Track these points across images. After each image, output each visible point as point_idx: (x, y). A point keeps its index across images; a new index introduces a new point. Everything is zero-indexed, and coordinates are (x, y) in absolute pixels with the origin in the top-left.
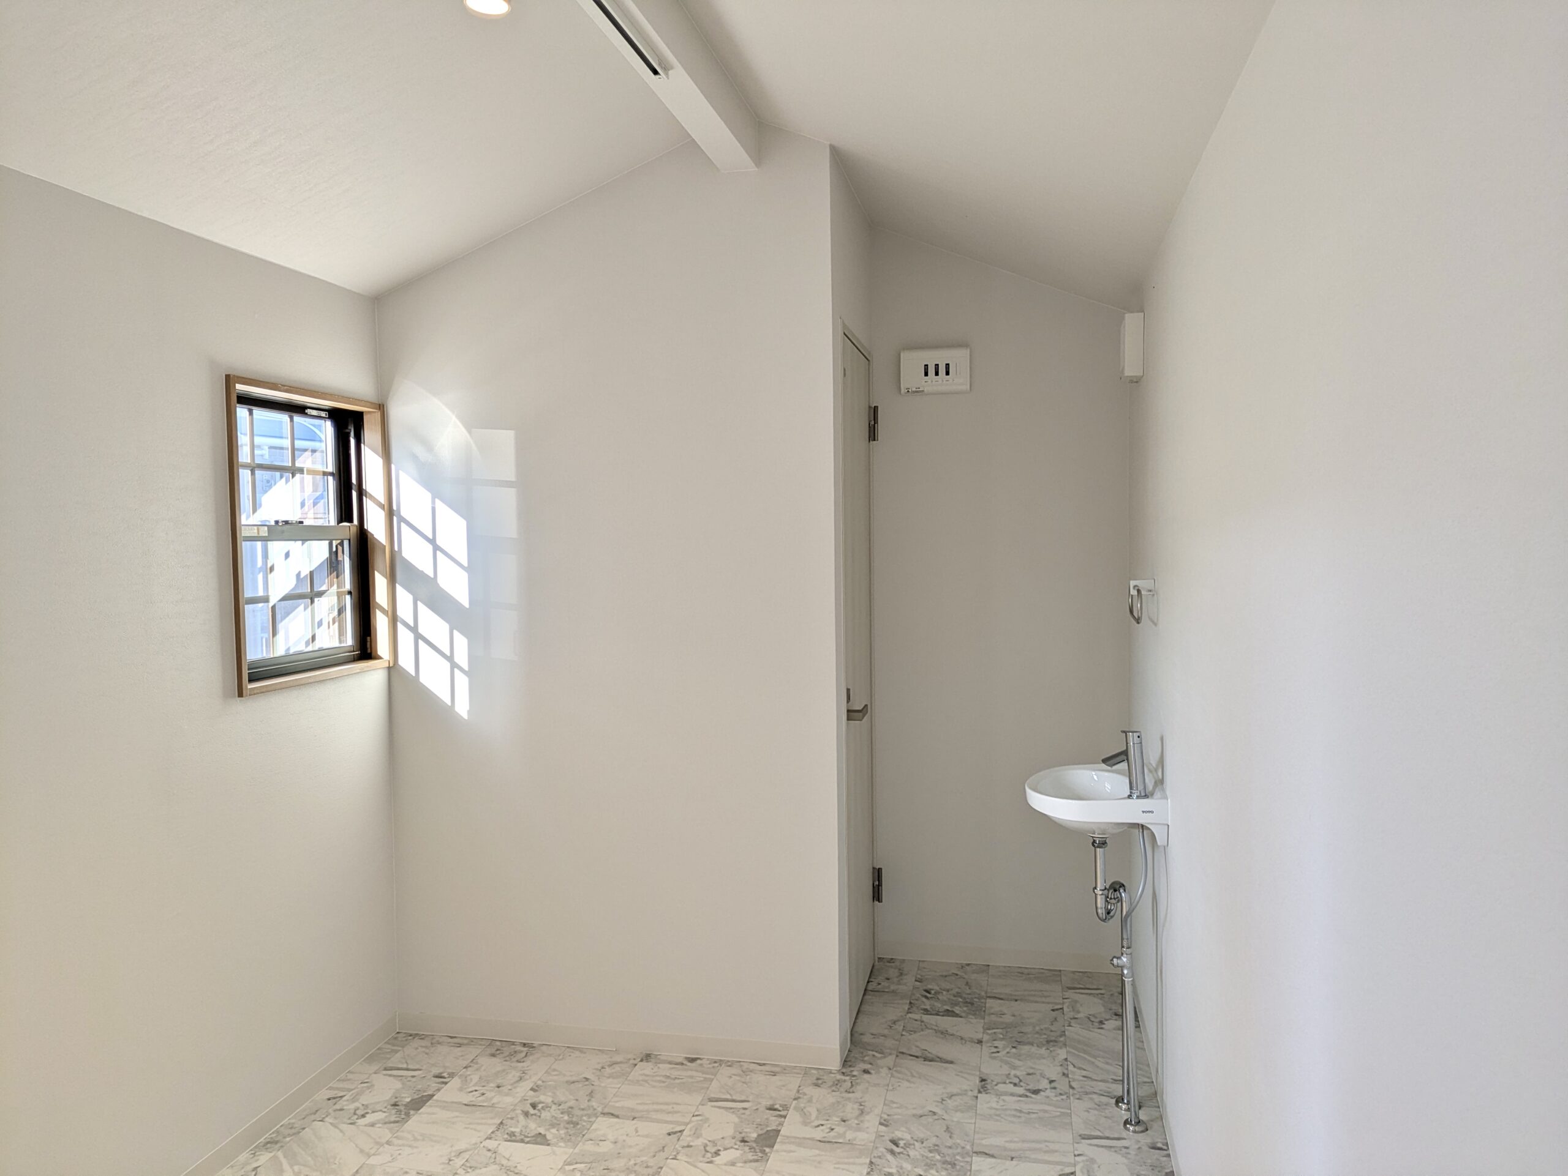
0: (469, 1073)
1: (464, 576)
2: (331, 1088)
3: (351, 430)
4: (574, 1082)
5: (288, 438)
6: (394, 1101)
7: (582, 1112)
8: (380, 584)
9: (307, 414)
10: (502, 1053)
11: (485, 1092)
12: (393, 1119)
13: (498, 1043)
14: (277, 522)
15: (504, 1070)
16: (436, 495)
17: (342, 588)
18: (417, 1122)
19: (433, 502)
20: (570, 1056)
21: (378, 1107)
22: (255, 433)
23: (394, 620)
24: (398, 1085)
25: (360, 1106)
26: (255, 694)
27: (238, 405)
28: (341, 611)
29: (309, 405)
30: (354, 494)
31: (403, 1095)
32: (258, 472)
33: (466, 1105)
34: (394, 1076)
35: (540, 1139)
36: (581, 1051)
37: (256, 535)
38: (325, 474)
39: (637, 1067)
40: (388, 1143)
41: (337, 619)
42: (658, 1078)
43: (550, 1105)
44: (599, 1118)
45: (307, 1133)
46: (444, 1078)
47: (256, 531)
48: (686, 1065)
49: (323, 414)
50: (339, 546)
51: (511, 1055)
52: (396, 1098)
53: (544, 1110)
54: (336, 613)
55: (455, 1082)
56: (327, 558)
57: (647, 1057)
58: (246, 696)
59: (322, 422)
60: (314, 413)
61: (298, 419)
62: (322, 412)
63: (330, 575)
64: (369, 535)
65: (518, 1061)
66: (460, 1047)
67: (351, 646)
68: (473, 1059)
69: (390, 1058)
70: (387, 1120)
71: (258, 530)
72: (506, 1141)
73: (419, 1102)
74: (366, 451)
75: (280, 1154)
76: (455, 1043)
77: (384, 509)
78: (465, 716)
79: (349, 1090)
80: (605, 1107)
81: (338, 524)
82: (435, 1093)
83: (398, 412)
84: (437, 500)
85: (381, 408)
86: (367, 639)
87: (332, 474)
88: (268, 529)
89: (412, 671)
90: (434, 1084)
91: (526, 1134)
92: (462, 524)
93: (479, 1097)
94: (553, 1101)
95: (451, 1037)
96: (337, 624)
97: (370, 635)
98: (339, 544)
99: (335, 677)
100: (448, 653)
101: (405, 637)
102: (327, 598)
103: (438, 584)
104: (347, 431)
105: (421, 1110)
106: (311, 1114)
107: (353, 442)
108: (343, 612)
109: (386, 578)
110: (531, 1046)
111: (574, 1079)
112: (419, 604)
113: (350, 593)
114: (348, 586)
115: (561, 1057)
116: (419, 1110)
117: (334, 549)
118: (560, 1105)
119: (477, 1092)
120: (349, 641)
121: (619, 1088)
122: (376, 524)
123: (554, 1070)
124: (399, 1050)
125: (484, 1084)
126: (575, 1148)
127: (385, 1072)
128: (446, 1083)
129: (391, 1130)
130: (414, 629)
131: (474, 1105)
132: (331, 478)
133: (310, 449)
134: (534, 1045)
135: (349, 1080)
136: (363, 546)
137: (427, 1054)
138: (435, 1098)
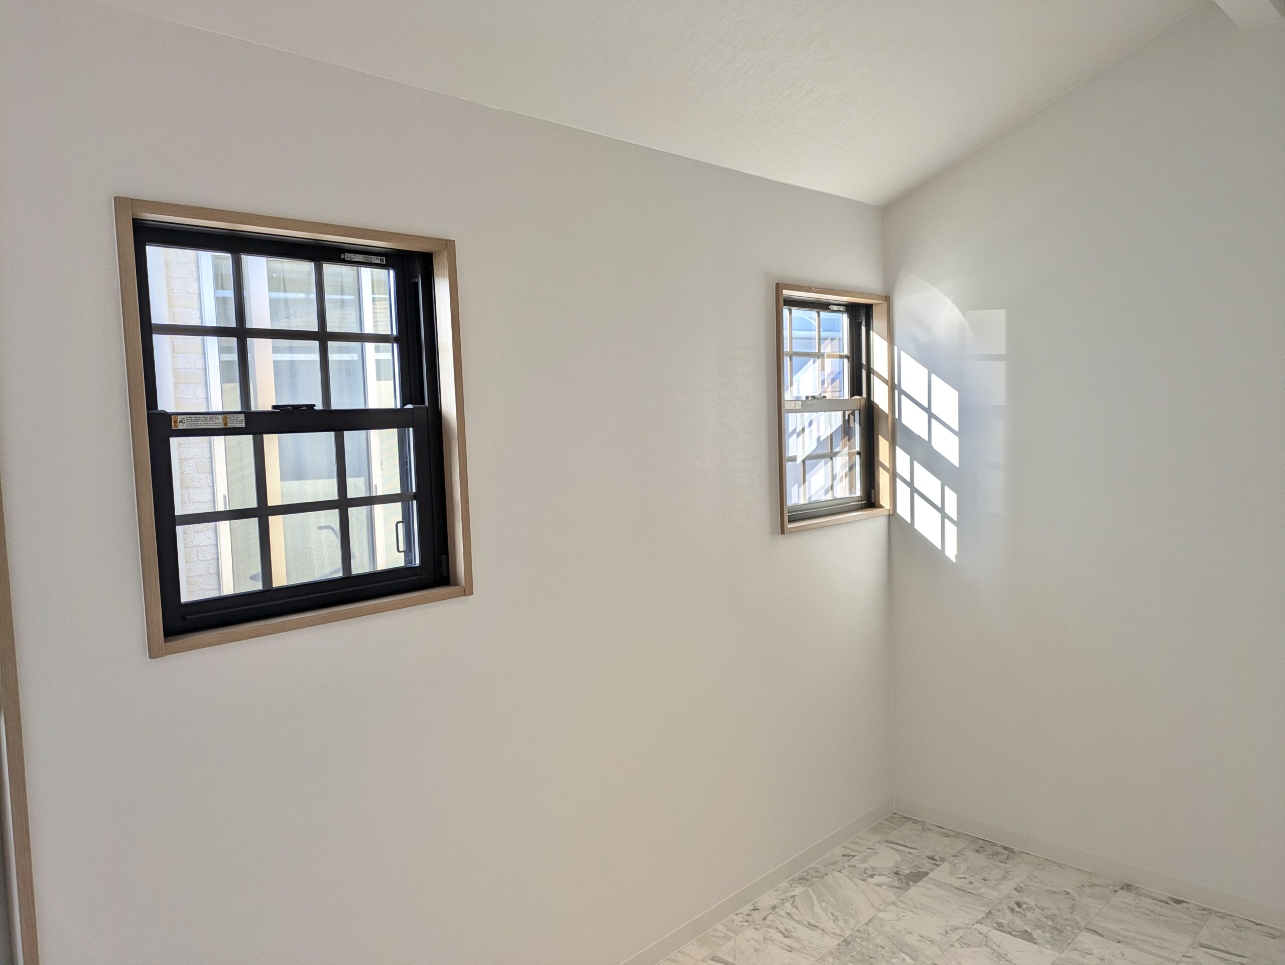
0: (957, 861)
1: (956, 439)
2: (844, 847)
3: (862, 320)
4: (1055, 893)
5: (815, 330)
6: (895, 870)
7: (1064, 922)
8: (883, 445)
9: (830, 309)
10: (986, 851)
11: (973, 882)
12: (896, 884)
13: (981, 842)
14: (807, 398)
15: (988, 866)
16: (932, 370)
17: (853, 449)
18: (916, 892)
19: (929, 377)
20: (1049, 868)
21: (883, 872)
22: (793, 328)
23: (894, 475)
24: (899, 858)
25: (868, 867)
26: (792, 532)
27: (784, 307)
28: (852, 468)
29: (832, 302)
30: (864, 372)
31: (902, 867)
32: (794, 358)
33: (956, 888)
34: (894, 849)
35: (1027, 936)
36: (1060, 865)
37: (793, 408)
38: (841, 357)
39: (1117, 893)
40: (894, 904)
41: (848, 474)
42: (1140, 909)
43: (1033, 908)
44: (1083, 932)
45: (829, 879)
46: (936, 860)
47: (793, 405)
48: (1171, 905)
49: (842, 308)
50: (851, 416)
51: (993, 854)
52: (897, 868)
53: (1029, 910)
54: (847, 469)
55: (945, 867)
56: (842, 425)
57: (1128, 887)
58: (787, 534)
59: (840, 315)
60: (835, 308)
61: (824, 314)
62: (841, 307)
63: (844, 438)
64: (875, 406)
65: (1001, 862)
66: (947, 837)
67: (859, 497)
68: (960, 851)
69: (889, 833)
70: (891, 884)
71: (795, 404)
72: (995, 929)
73: (917, 876)
74: (874, 336)
75: (810, 889)
76: (943, 833)
77: (887, 384)
78: (953, 559)
79: (860, 852)
80: (1088, 923)
81: (851, 397)
82: (929, 872)
83: (902, 303)
84: (933, 376)
85: (888, 299)
86: (871, 491)
87: (847, 357)
88: (802, 403)
89: (908, 519)
90: (927, 865)
91: (1014, 928)
92: (955, 394)
93: (968, 884)
94: (1036, 905)
95: (940, 827)
96: (848, 478)
97: (874, 488)
98: (851, 413)
99: (849, 521)
100: (939, 505)
101: (903, 491)
102: (841, 458)
103: (932, 447)
104: (860, 321)
105: (920, 883)
106: (831, 864)
107: (863, 329)
108: (853, 468)
109: (888, 441)
110: (1012, 851)
111: (1055, 889)
112: (915, 463)
113: (859, 453)
114: (858, 448)
115: (1040, 867)
116: (917, 882)
117: (847, 418)
118: (1043, 910)
119: (966, 880)
120: (858, 493)
121: (1101, 909)
122: (881, 396)
123: (1035, 877)
124: (896, 829)
125: (971, 874)
126: (1061, 953)
127: (887, 844)
128: (938, 866)
129: (895, 893)
130: (910, 484)
131: (964, 890)
132: (846, 361)
133: (830, 338)
134: (1015, 851)
135: (857, 843)
136: (870, 415)
137: (920, 836)
138: (930, 875)
